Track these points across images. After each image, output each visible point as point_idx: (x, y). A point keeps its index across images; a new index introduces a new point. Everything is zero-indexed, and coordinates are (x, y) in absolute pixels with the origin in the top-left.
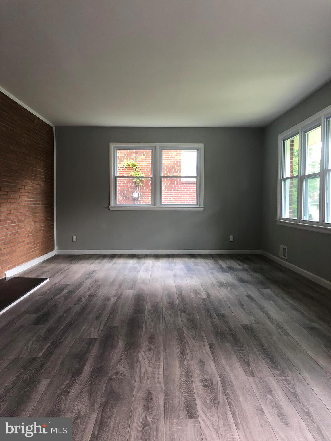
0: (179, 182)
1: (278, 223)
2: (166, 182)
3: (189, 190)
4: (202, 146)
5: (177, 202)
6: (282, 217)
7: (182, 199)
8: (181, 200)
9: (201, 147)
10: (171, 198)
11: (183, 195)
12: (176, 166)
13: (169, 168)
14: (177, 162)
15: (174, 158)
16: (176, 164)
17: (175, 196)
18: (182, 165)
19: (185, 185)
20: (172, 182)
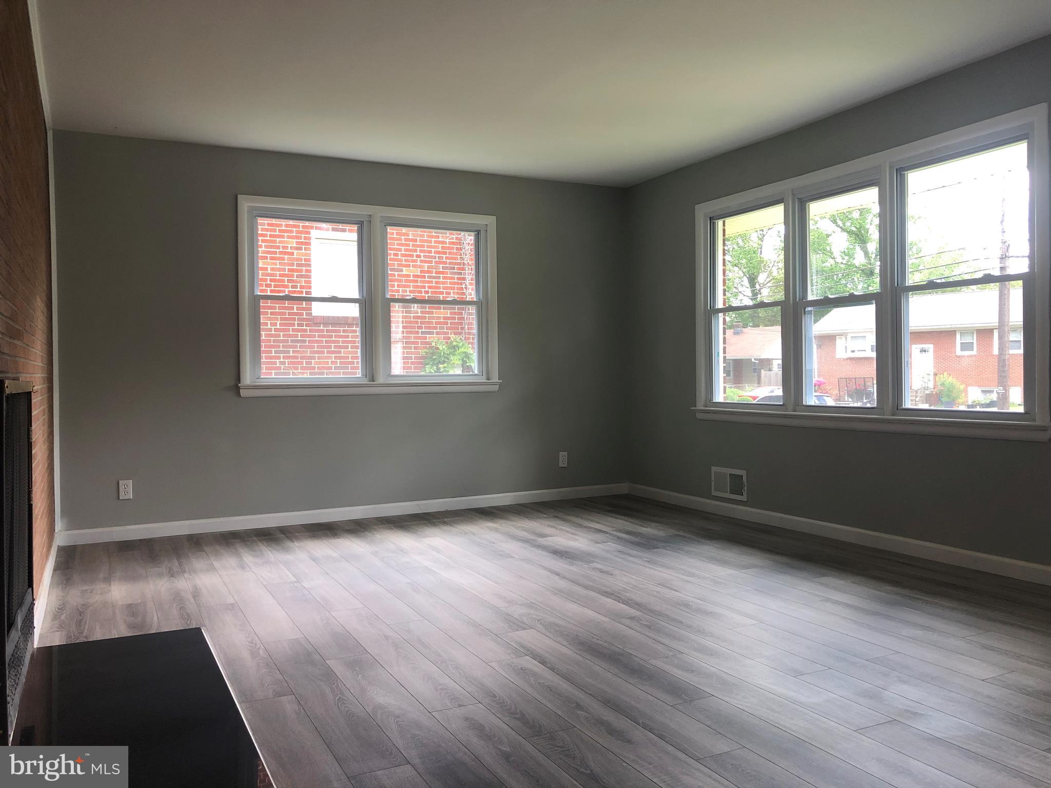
0: (307, 320)
1: (699, 416)
2: (270, 319)
3: (334, 342)
4: (489, 221)
5: (303, 373)
6: (714, 401)
7: (316, 363)
8: (314, 368)
9: (487, 225)
10: (284, 363)
11: (318, 352)
12: (297, 277)
13: (279, 281)
14: (298, 265)
15: (292, 254)
16: (297, 271)
17: (296, 357)
18: (313, 274)
19: (322, 328)
20: (286, 319)
